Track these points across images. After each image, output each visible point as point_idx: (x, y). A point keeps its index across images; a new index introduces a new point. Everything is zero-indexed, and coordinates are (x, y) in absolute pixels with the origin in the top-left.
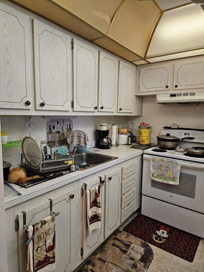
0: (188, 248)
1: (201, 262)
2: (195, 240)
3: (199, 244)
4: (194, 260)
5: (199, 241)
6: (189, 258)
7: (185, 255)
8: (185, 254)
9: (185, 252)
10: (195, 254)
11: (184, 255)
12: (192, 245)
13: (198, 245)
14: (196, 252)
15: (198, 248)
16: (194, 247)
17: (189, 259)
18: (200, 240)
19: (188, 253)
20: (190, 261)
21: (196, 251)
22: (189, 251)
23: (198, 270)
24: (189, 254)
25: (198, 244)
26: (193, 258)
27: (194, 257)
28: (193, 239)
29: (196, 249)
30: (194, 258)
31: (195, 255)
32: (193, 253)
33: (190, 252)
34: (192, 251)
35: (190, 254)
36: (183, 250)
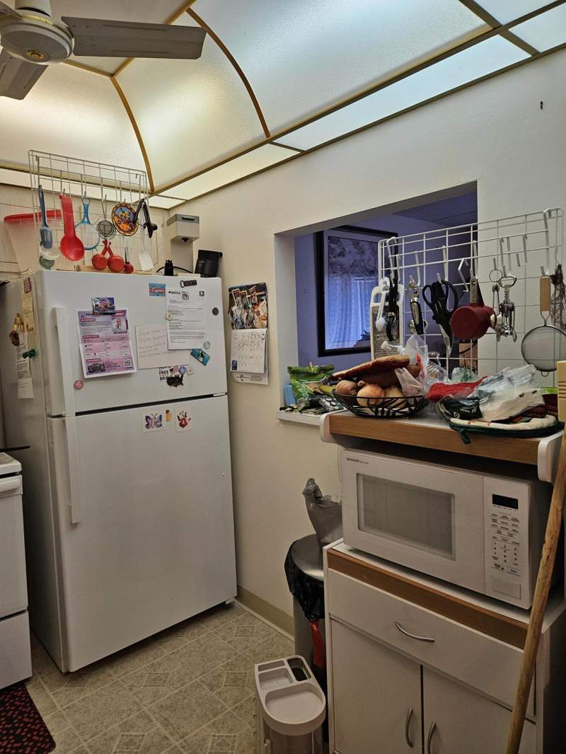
0: (18, 727)
1: (70, 728)
2: (18, 697)
3: (32, 697)
4: (54, 738)
5: (26, 690)
6: (43, 746)
7: (29, 749)
8: (25, 748)
9: (22, 745)
10: (44, 723)
11: (26, 750)
12: (22, 713)
13: (31, 701)
14: (42, 720)
15: (37, 708)
16: (29, 713)
17: (44, 748)
18: (25, 687)
19: (28, 738)
20: (50, 748)
21: (40, 718)
22: (27, 733)
23: (79, 749)
24: (35, 738)
25: (30, 697)
26: (50, 737)
27: (48, 731)
28: (10, 699)
29: (37, 713)
30: (52, 734)
31: (46, 727)
32: (40, 727)
33: (30, 731)
34: (33, 723)
35: (37, 735)
36: (13, 743)
